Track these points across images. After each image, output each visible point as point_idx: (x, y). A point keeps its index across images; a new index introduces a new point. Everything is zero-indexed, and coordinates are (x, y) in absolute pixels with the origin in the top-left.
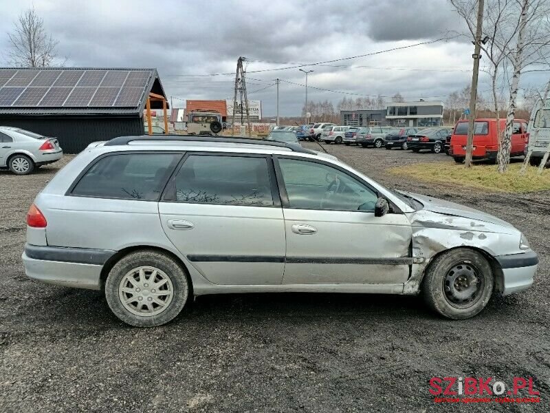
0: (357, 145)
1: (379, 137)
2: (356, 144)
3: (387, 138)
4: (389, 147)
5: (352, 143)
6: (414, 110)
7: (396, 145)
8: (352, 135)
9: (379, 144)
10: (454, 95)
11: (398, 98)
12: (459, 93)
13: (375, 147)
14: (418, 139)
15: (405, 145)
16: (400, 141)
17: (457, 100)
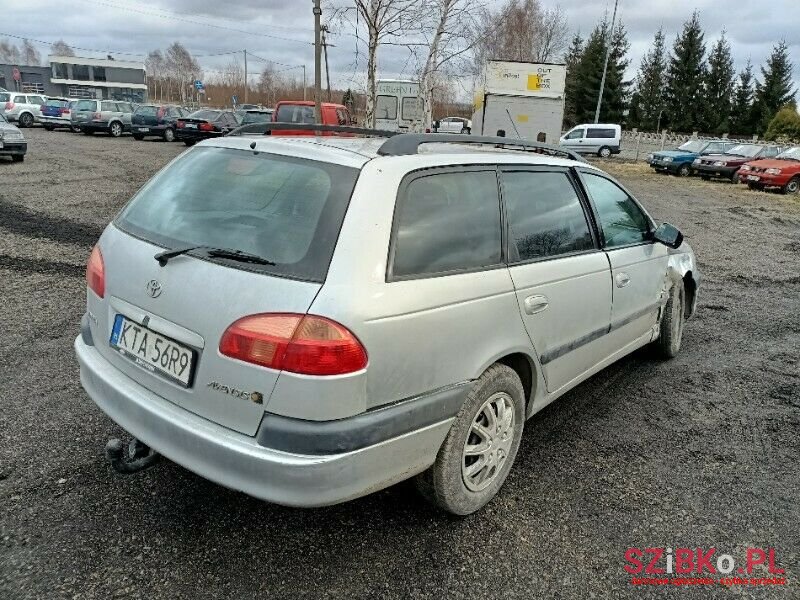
0: (72, 131)
1: (117, 119)
2: (70, 129)
3: (134, 120)
4: (139, 137)
5: (62, 126)
6: (100, 74)
7: (153, 132)
8: (58, 112)
9: (116, 130)
10: (155, 56)
11: (62, 48)
12: (163, 53)
13: (111, 135)
14: (195, 126)
15: (170, 134)
16: (161, 126)
17: (162, 64)
